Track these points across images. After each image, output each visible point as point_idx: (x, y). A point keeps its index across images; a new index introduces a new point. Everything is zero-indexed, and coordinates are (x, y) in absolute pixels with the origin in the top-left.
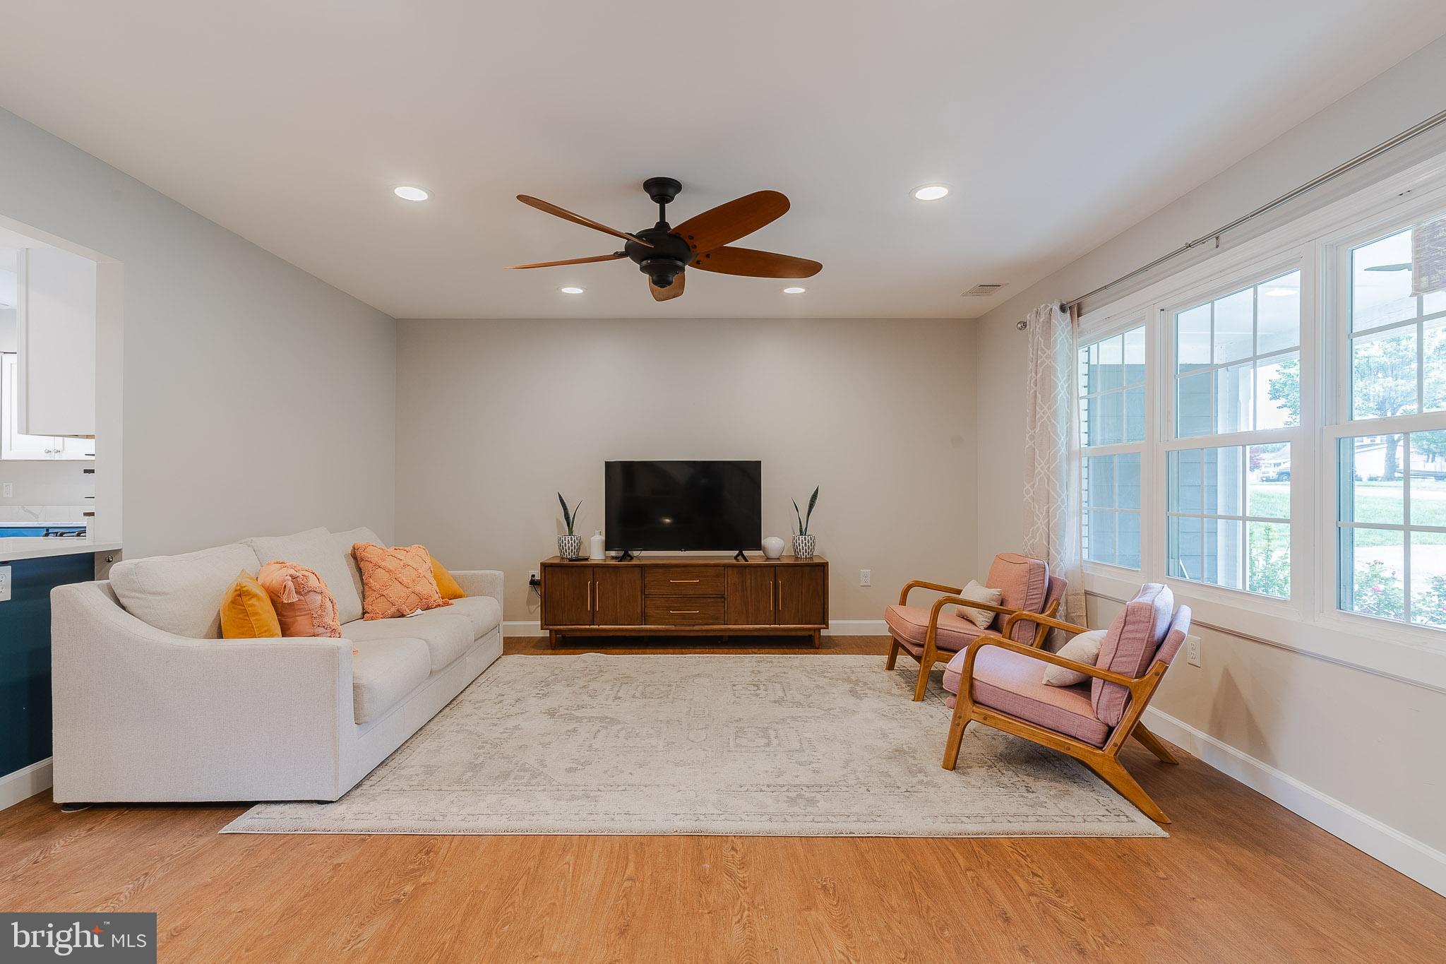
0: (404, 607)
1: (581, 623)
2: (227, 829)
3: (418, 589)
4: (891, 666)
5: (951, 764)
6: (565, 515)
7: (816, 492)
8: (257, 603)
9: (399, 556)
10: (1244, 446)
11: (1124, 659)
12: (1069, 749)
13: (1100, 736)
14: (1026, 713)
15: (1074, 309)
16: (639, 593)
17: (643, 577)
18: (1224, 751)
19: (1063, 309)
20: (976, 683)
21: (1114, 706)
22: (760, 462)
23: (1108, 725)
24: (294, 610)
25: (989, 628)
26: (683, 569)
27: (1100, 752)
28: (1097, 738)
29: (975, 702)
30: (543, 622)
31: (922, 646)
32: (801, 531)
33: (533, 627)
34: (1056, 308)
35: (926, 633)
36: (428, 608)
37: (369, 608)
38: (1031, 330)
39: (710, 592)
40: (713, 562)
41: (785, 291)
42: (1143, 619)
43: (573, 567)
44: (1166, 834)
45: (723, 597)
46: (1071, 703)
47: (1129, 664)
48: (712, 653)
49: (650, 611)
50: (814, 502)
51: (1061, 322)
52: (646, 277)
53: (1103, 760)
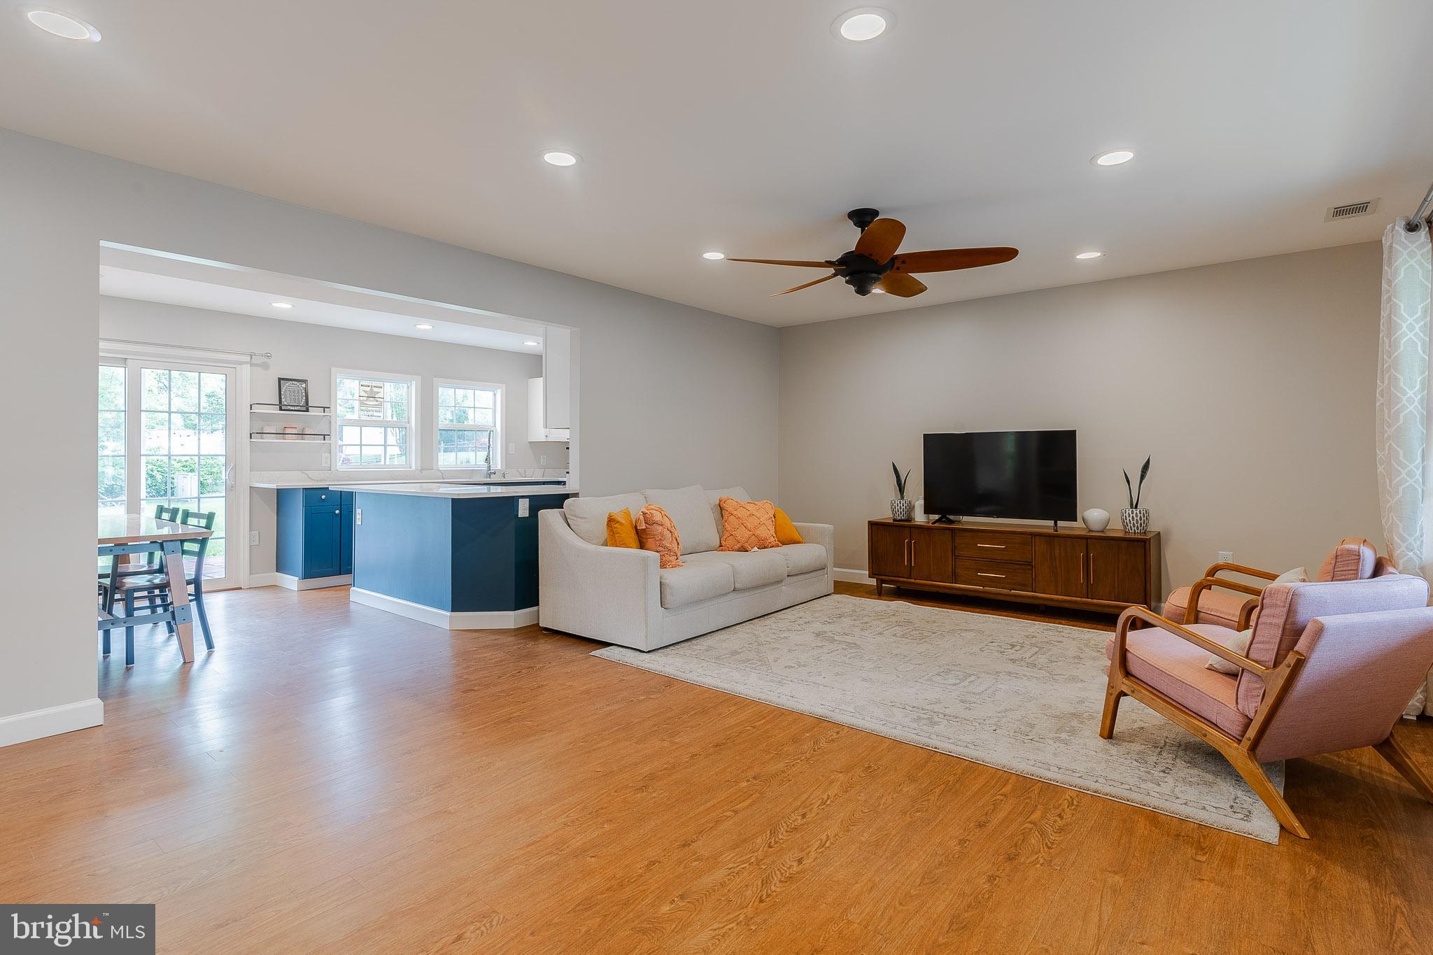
0: (746, 545)
1: (900, 575)
2: (593, 653)
3: (758, 532)
5: (1106, 733)
6: (897, 482)
7: (1148, 462)
8: (619, 527)
9: (748, 508)
11: (1261, 646)
13: (1239, 728)
16: (950, 554)
17: (953, 540)
19: (1411, 227)
20: (1129, 655)
21: (1253, 697)
22: (1075, 431)
23: (1247, 718)
24: (647, 534)
26: (990, 534)
27: (1236, 745)
28: (1235, 729)
29: (1127, 673)
30: (871, 571)
32: (1132, 504)
33: (862, 576)
36: (765, 548)
37: (723, 543)
39: (1018, 559)
40: (1019, 530)
41: (1078, 257)
42: (1279, 603)
43: (896, 526)
44: (1274, 841)
45: (1030, 564)
46: (1221, 691)
49: (960, 572)
50: (1145, 473)
52: (852, 288)
53: (1236, 753)
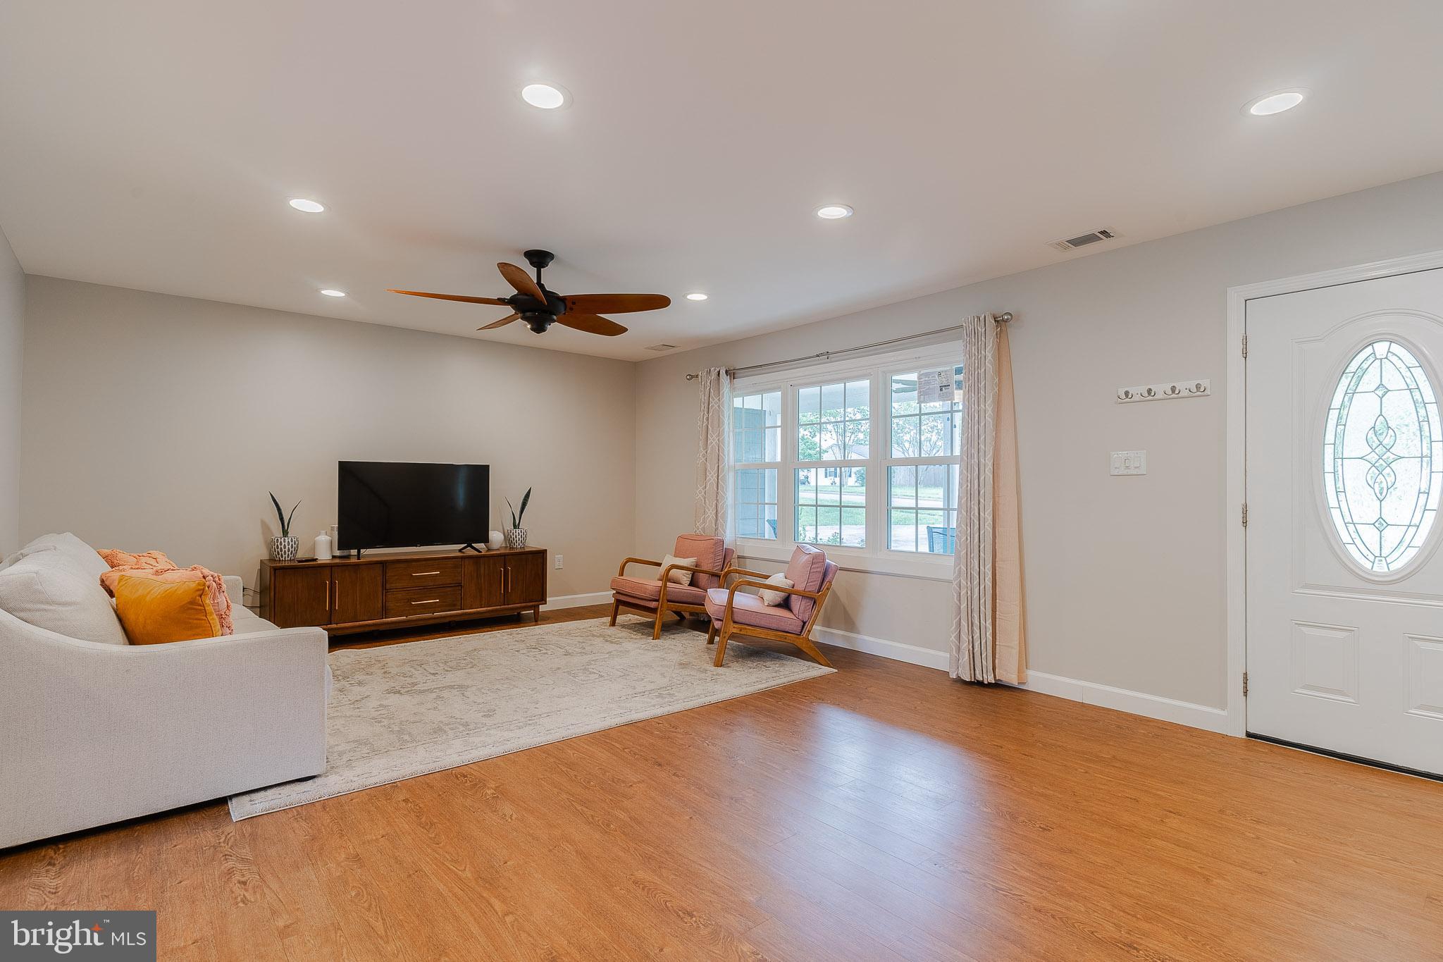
2: (236, 818)
4: (613, 624)
5: (721, 663)
6: (279, 515)
7: (528, 494)
10: (841, 468)
11: (811, 583)
12: (786, 638)
13: (800, 628)
14: (763, 623)
15: (731, 374)
16: (380, 589)
17: (384, 573)
18: (832, 633)
19: (726, 372)
21: (807, 610)
22: (489, 466)
23: (803, 621)
25: (691, 585)
26: (424, 562)
29: (735, 622)
31: (657, 601)
32: (514, 525)
34: (723, 372)
35: (660, 592)
38: (703, 383)
39: (448, 582)
42: (818, 560)
43: (308, 567)
44: (836, 671)
45: (460, 585)
46: (781, 613)
47: (813, 587)
48: (451, 636)
49: (390, 605)
50: (527, 500)
51: (725, 379)
53: (803, 640)
